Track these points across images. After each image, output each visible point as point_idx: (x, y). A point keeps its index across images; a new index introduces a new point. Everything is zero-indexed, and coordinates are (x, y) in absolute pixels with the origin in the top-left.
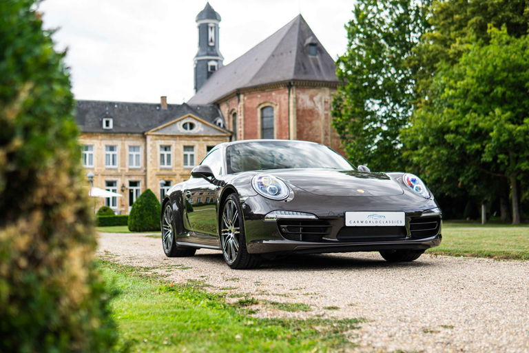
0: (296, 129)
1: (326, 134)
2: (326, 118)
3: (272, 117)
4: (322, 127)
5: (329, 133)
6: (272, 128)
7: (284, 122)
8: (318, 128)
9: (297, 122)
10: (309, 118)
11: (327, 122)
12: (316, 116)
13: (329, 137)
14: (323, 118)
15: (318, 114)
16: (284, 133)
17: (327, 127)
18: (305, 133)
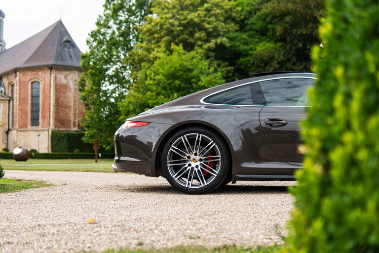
0: (54, 97)
1: (75, 102)
2: (75, 91)
3: (39, 88)
4: (72, 97)
5: (77, 101)
6: (39, 96)
7: (47, 92)
8: (70, 97)
9: (56, 93)
10: (64, 90)
11: (76, 93)
12: (68, 89)
13: (77, 104)
14: (73, 91)
15: (70, 88)
16: (46, 100)
17: (76, 97)
18: (61, 100)
